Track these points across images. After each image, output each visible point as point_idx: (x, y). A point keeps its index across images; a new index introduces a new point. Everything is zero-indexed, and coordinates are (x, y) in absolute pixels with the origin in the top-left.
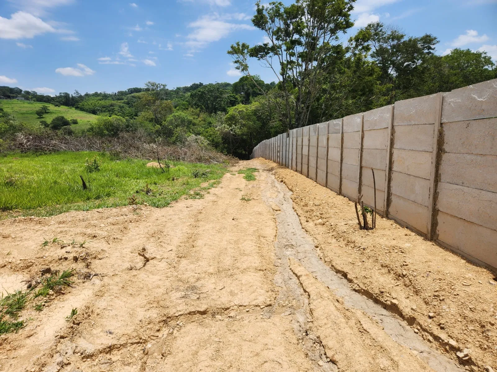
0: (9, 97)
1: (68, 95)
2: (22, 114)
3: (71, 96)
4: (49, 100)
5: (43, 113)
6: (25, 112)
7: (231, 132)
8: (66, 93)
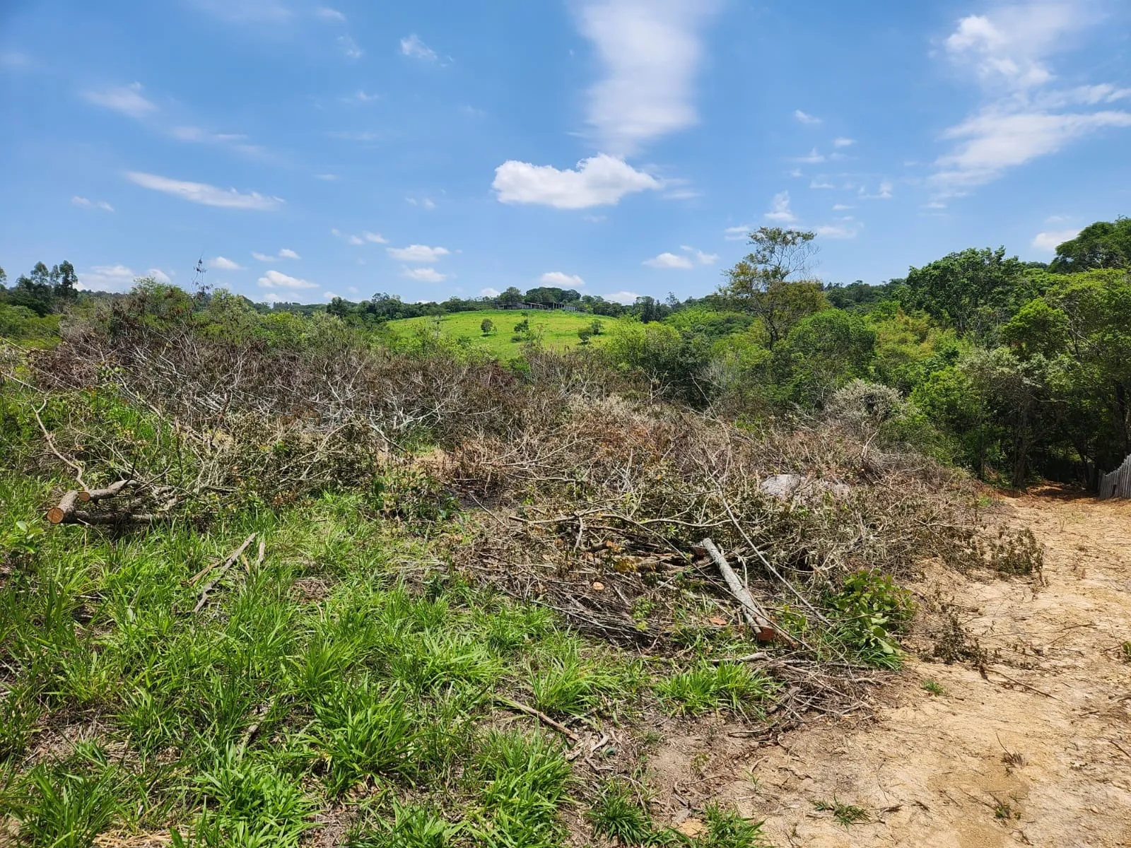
0: (548, 305)
1: (652, 300)
2: (558, 335)
3: (655, 303)
4: (616, 312)
5: (590, 334)
6: (563, 332)
7: (1026, 381)
8: (649, 298)
